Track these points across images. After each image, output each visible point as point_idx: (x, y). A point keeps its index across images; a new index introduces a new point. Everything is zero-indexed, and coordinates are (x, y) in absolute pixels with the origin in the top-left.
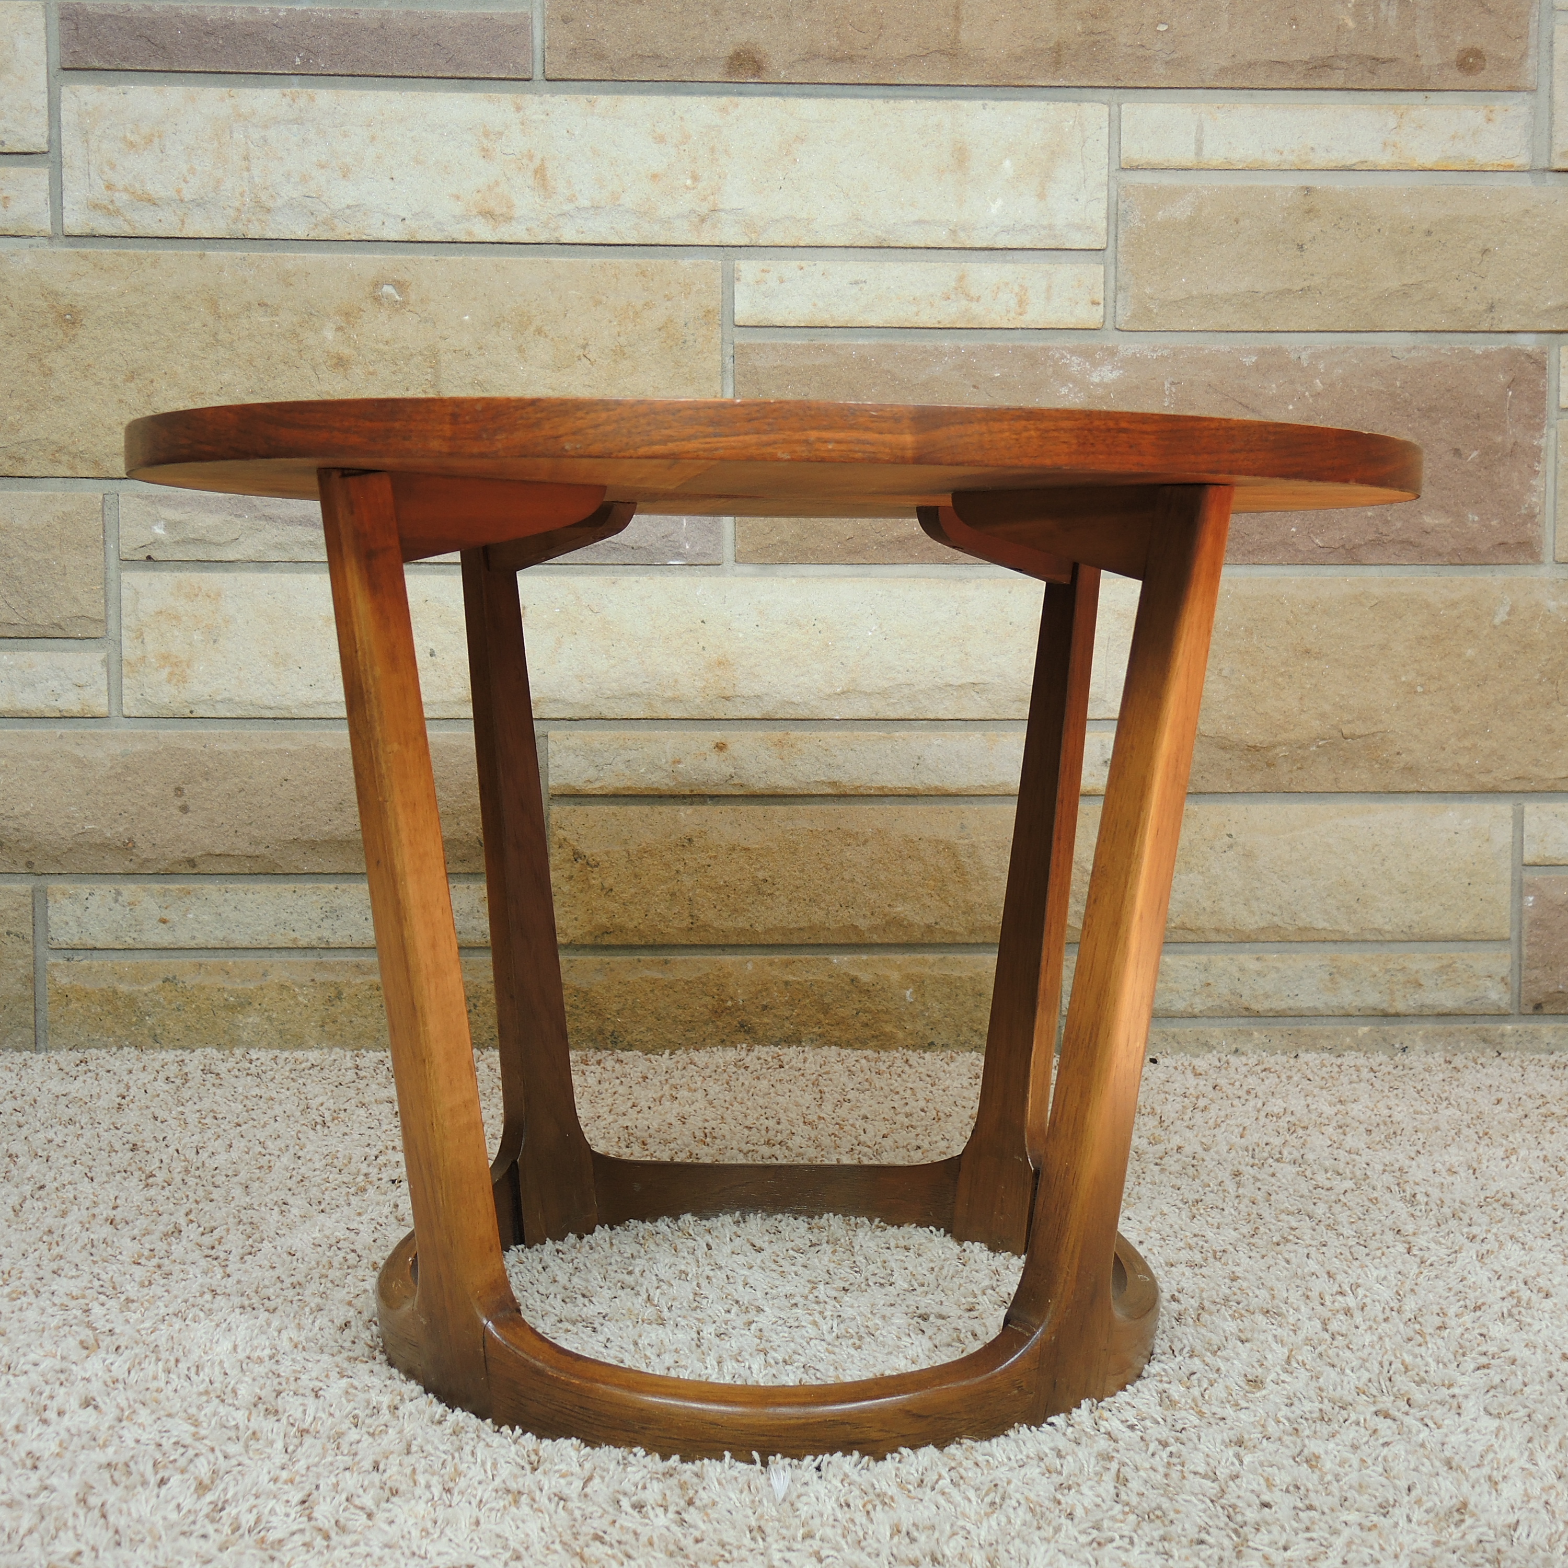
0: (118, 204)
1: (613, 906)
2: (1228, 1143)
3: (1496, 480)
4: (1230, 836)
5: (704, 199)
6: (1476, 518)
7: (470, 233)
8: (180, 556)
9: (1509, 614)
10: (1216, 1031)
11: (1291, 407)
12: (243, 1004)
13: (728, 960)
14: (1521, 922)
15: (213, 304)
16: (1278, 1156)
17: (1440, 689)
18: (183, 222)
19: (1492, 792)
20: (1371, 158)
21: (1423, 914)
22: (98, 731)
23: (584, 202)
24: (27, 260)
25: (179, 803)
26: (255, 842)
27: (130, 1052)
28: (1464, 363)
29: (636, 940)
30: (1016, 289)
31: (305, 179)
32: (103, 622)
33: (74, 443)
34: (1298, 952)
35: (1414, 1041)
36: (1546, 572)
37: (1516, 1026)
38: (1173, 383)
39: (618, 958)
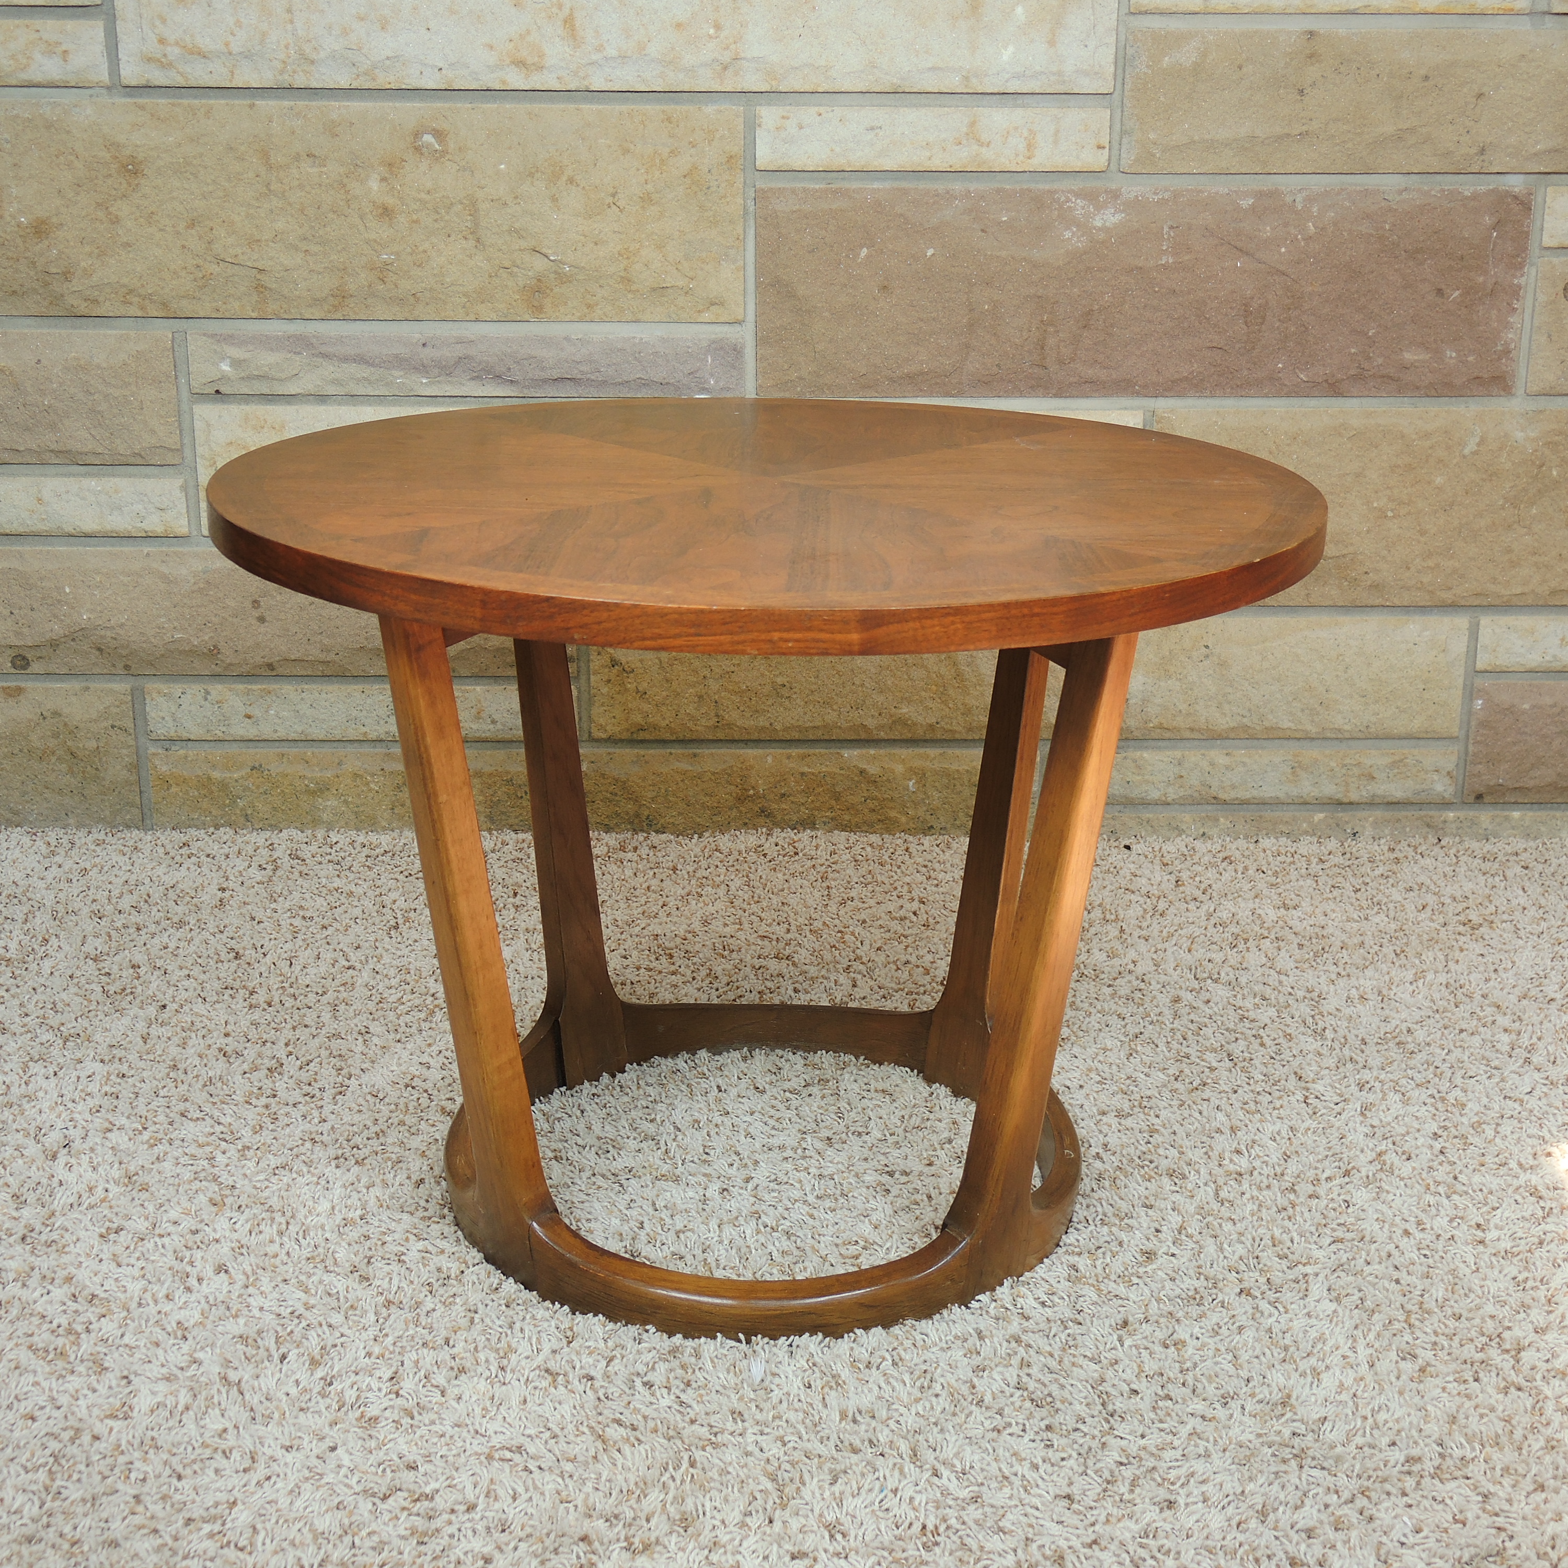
0: (170, 58)
1: (646, 707)
2: (1176, 960)
3: (1475, 318)
4: (1207, 647)
5: (727, 48)
6: (1454, 355)
7: (504, 82)
8: (246, 391)
9: (1478, 445)
10: (1186, 818)
11: (1283, 250)
12: (322, 789)
13: (751, 753)
14: (1469, 723)
15: (265, 155)
16: (1216, 976)
17: (1409, 513)
18: (232, 72)
19: (1452, 607)
20: (1375, 3)
21: (1381, 716)
22: (180, 549)
23: (611, 52)
24: (89, 112)
25: (256, 614)
26: (325, 649)
27: (225, 833)
28: (1452, 204)
29: (667, 736)
30: (1026, 134)
31: (345, 32)
32: (180, 451)
33: (143, 286)
34: (1263, 748)
35: (1364, 827)
36: (1516, 404)
37: (1458, 814)
38: (1171, 227)
39: (652, 751)
